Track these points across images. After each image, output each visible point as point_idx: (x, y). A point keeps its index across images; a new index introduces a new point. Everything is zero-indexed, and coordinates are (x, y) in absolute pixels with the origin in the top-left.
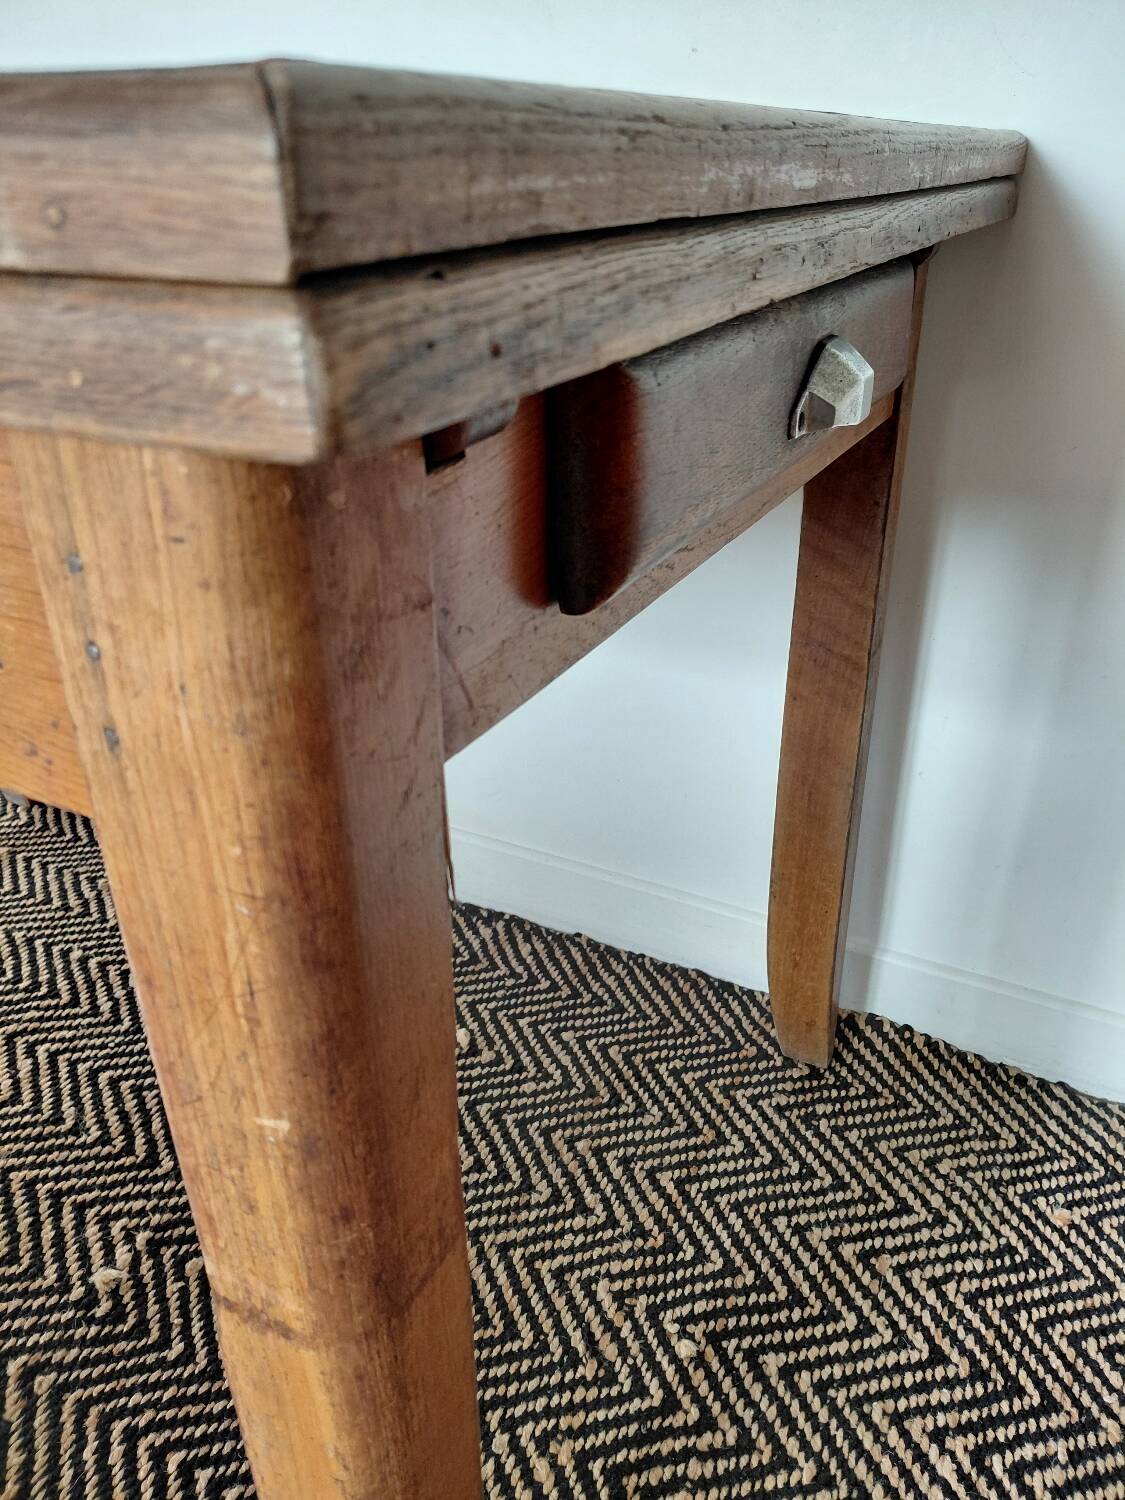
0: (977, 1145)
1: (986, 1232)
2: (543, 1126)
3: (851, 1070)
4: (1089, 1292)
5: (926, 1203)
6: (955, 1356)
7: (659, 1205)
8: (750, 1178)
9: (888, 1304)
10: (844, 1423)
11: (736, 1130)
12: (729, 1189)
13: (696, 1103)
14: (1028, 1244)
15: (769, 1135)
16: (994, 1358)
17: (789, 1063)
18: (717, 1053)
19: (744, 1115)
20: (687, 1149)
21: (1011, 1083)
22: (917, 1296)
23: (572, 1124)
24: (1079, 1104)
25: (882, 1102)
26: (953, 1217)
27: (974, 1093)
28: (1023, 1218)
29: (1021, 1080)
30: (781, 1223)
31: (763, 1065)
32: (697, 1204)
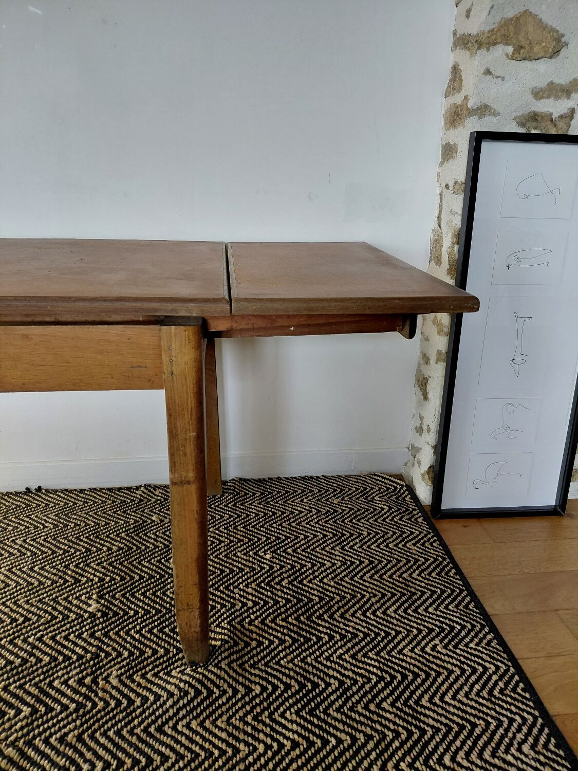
0: (310, 494)
1: (322, 510)
4: (349, 512)
5: (306, 509)
6: (328, 534)
7: (242, 533)
8: (261, 520)
9: (309, 530)
10: (312, 554)
12: (257, 524)
14: (332, 509)
15: (260, 509)
16: (336, 531)
18: (234, 497)
19: (250, 508)
20: (240, 520)
22: (314, 527)
26: (313, 510)
27: (302, 484)
28: (328, 504)
30: (275, 525)
31: (248, 496)
32: (251, 530)
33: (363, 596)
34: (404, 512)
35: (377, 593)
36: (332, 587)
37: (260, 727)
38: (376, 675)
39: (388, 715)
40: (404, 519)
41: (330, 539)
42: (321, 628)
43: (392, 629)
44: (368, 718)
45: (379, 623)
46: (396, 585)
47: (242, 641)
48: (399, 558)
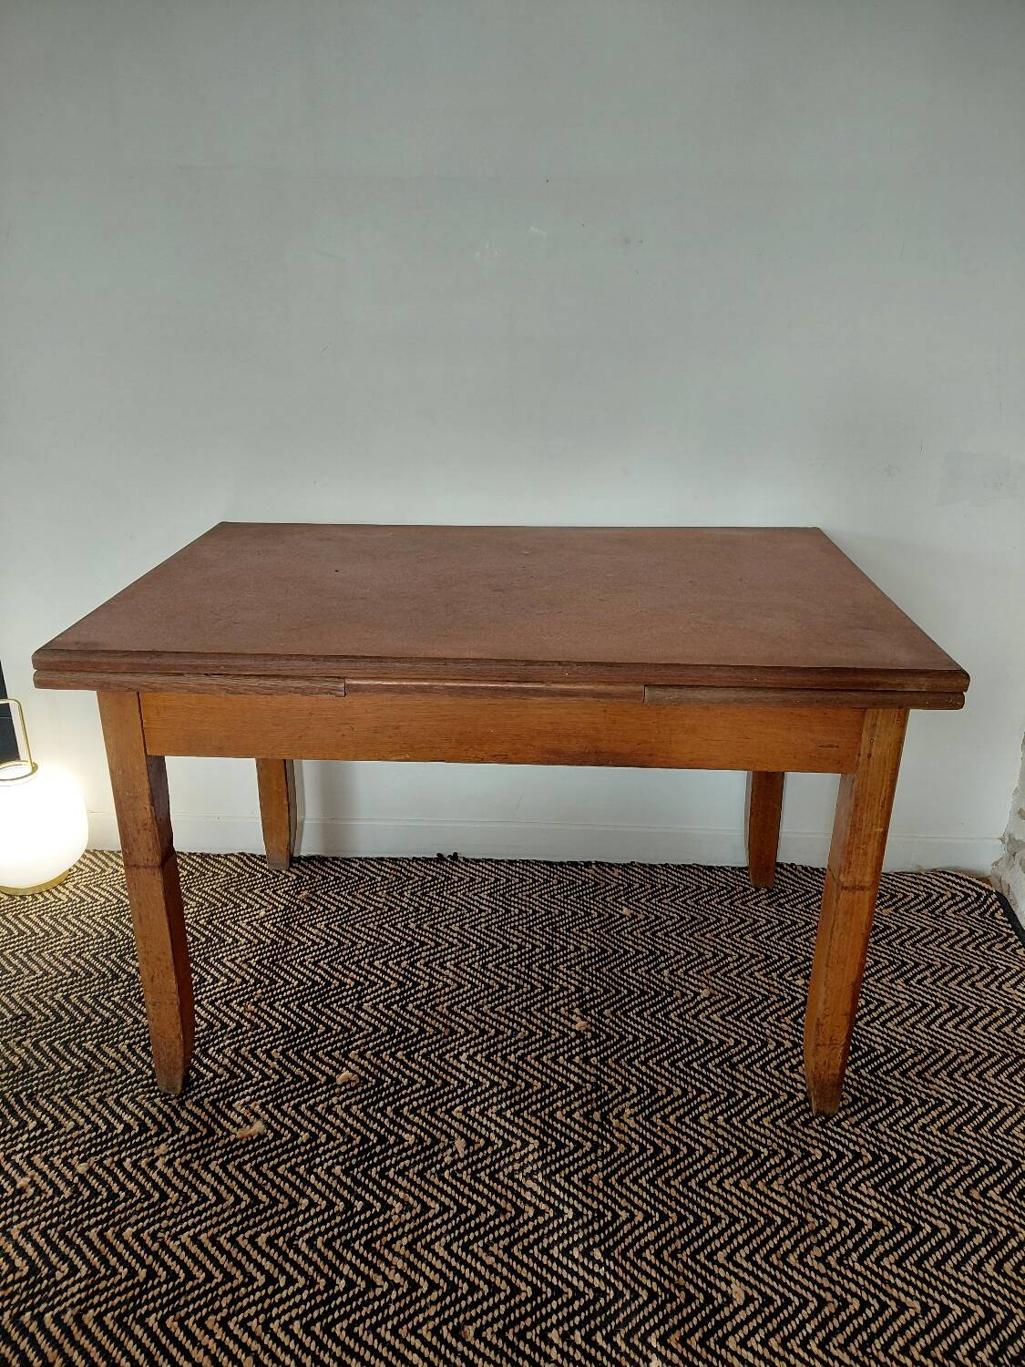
4: (908, 931)
6: (881, 960)
7: (753, 946)
14: (881, 924)
23: (698, 930)
33: (948, 1052)
34: (994, 938)
35: (968, 1050)
36: (901, 1035)
37: (829, 1198)
38: (978, 1158)
39: (997, 1207)
40: (994, 949)
41: (886, 967)
42: (891, 1087)
43: (993, 1100)
44: (971, 1207)
45: (974, 1090)
46: (994, 1042)
47: (785, 1091)
48: (994, 1005)
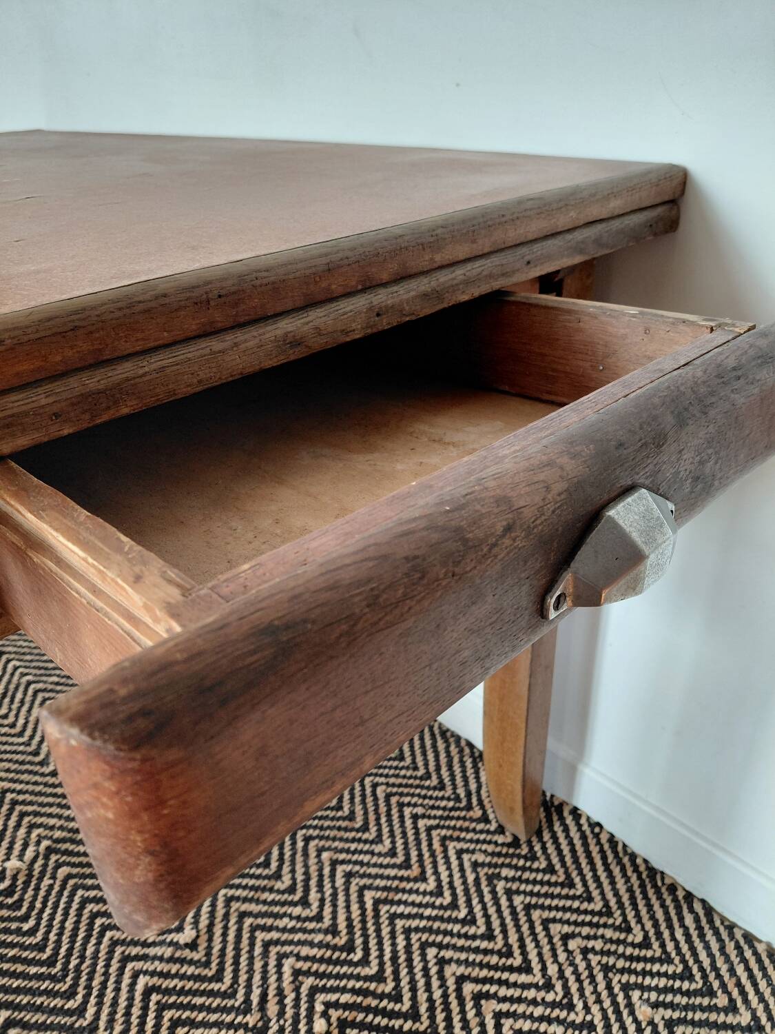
0: (609, 933)
1: (580, 1006)
2: (308, 834)
3: (544, 848)
5: (544, 969)
7: (356, 912)
8: (428, 912)
11: (436, 873)
12: (409, 916)
13: (419, 844)
14: (608, 1026)
15: (458, 882)
17: (501, 830)
18: (452, 809)
19: (447, 862)
20: (395, 878)
21: (663, 890)
23: (328, 838)
24: (711, 922)
25: (554, 879)
26: (559, 986)
27: (630, 890)
28: (615, 1003)
29: (673, 888)
30: (432, 953)
31: (480, 826)
32: (381, 921)
